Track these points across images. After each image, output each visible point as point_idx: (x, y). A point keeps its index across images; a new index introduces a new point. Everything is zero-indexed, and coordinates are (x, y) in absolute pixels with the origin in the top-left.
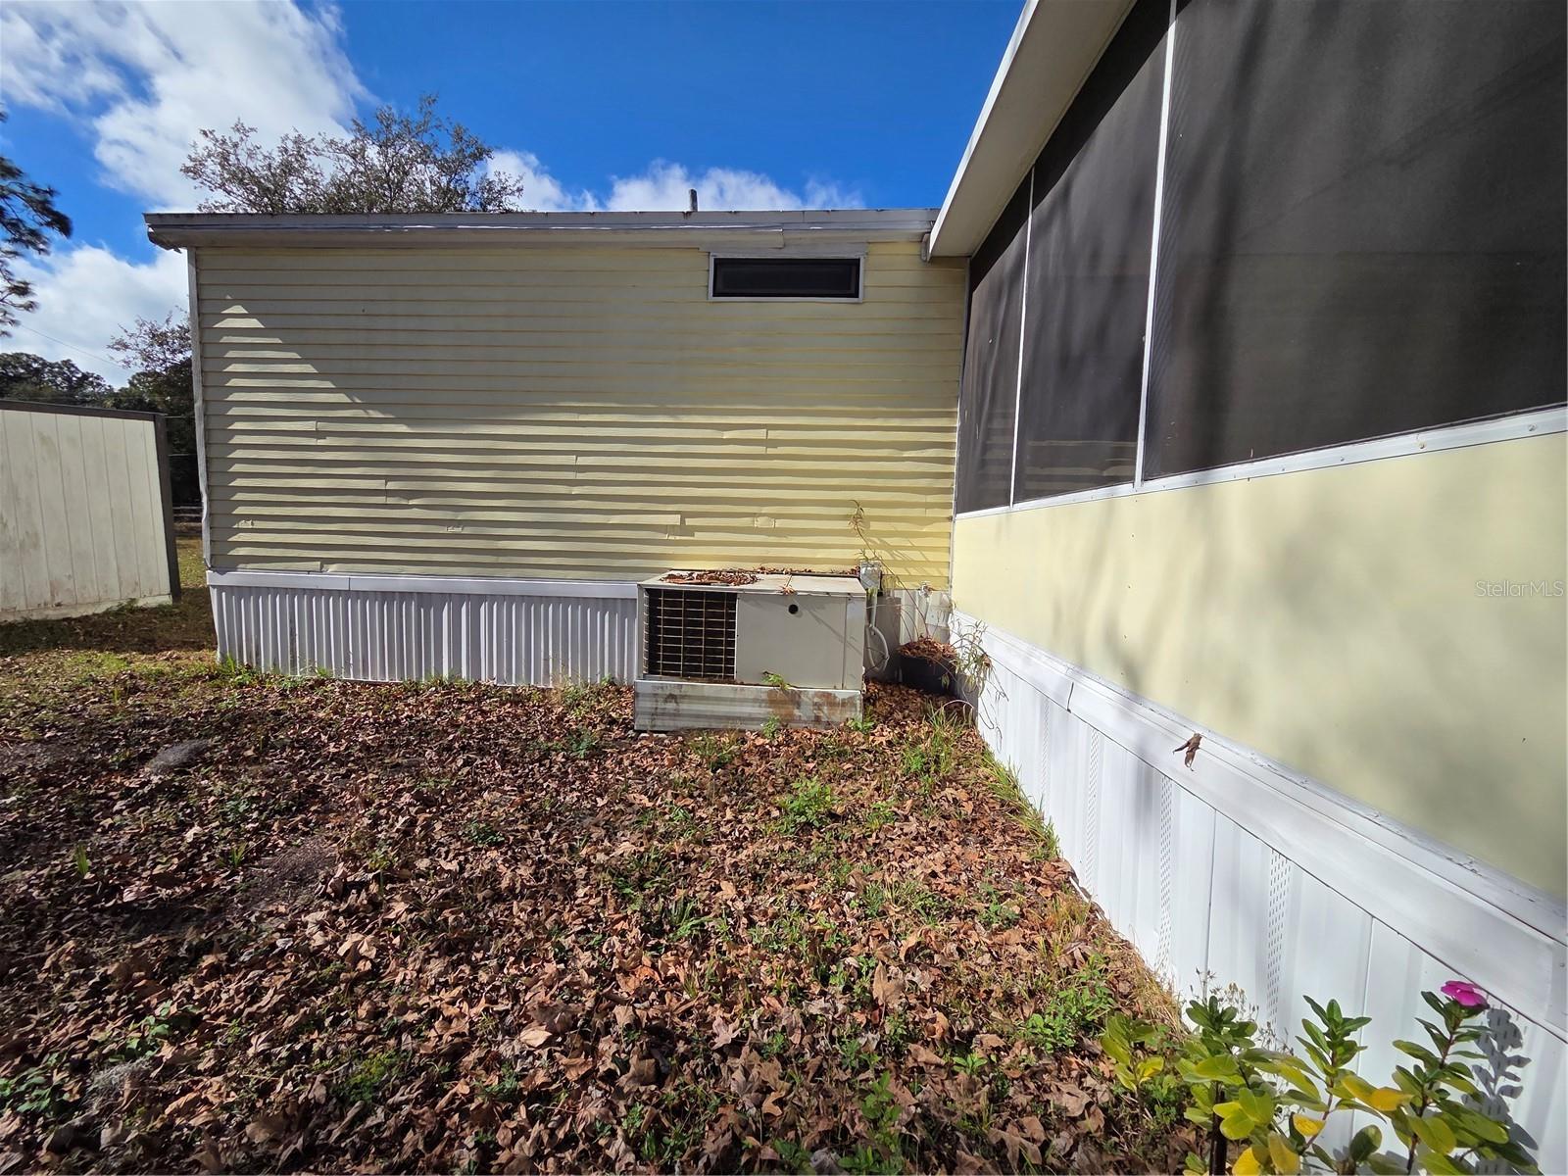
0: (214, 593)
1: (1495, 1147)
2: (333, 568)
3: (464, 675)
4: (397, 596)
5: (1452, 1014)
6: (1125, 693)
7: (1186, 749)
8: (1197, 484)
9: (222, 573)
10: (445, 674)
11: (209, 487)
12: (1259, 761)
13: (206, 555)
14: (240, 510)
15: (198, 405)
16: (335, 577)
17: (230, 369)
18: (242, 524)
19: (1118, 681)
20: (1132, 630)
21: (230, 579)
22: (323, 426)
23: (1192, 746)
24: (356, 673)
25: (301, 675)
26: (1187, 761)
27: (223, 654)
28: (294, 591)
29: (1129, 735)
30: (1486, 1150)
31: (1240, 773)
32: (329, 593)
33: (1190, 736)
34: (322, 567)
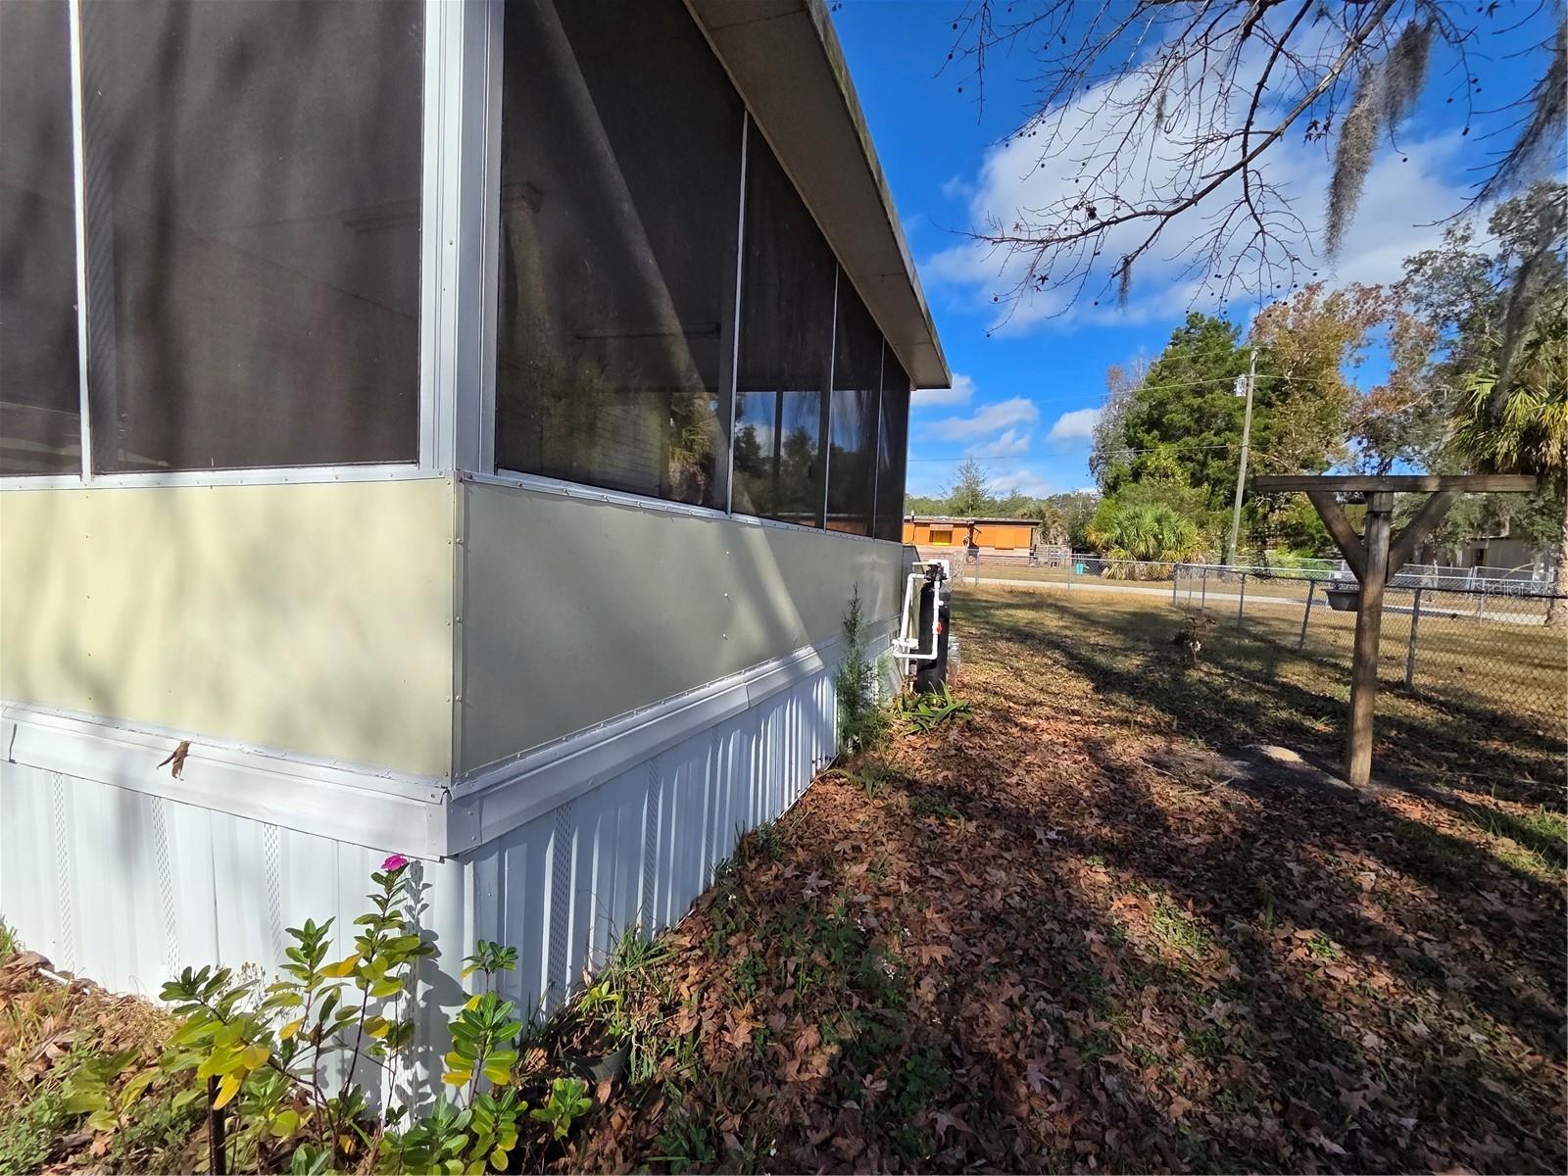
1: (413, 952)
5: (388, 883)
6: (96, 720)
7: (173, 760)
8: (159, 486)
12: (247, 750)
19: (85, 708)
20: (96, 644)
23: (180, 757)
26: (175, 772)
29: (103, 764)
30: (411, 958)
31: (234, 767)
33: (175, 745)
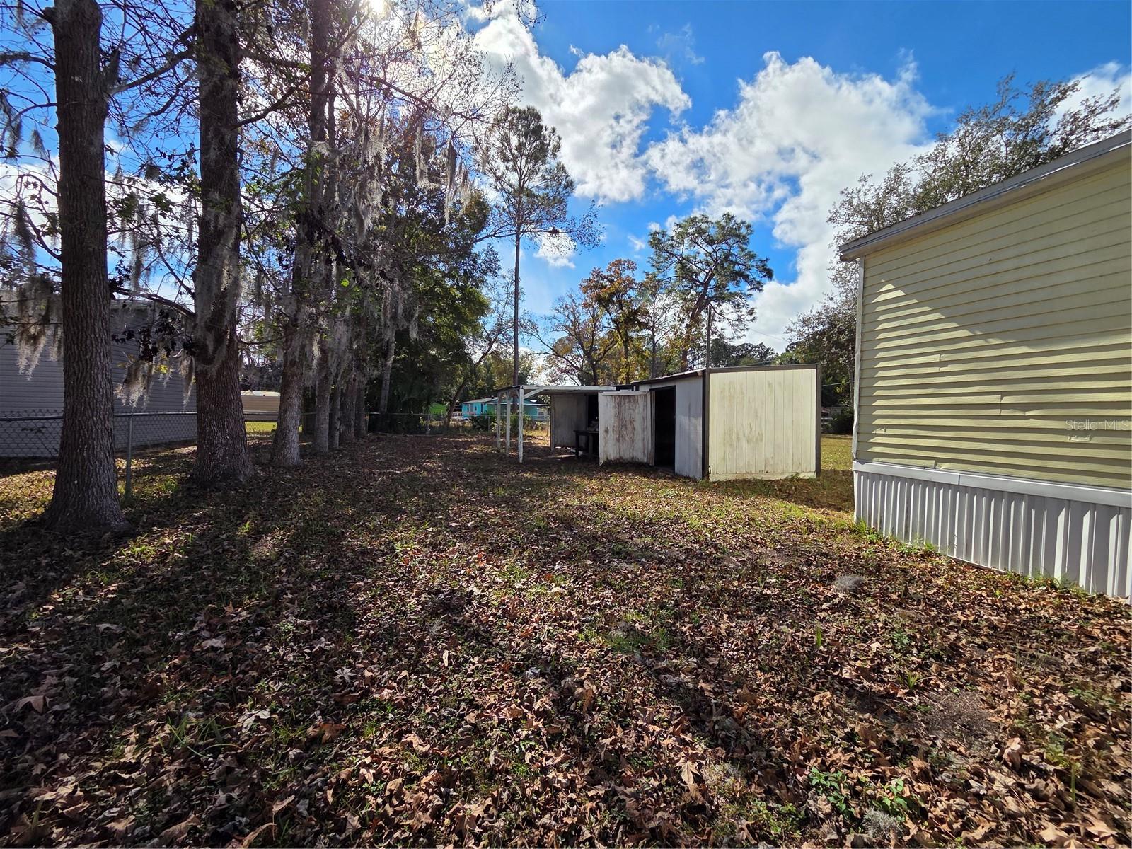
0: (856, 476)
2: (945, 466)
3: (1082, 582)
4: (1006, 496)
9: (863, 463)
10: (1058, 575)
11: (859, 406)
13: (854, 451)
14: (878, 421)
15: (858, 354)
16: (947, 474)
17: (880, 327)
18: (878, 431)
21: (866, 468)
22: (945, 357)
24: (959, 553)
25: (913, 544)
27: (858, 518)
28: (912, 481)
32: (940, 485)
34: (936, 464)
